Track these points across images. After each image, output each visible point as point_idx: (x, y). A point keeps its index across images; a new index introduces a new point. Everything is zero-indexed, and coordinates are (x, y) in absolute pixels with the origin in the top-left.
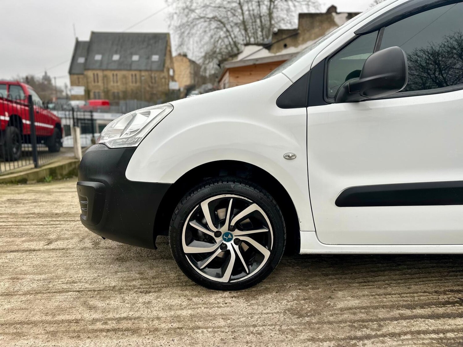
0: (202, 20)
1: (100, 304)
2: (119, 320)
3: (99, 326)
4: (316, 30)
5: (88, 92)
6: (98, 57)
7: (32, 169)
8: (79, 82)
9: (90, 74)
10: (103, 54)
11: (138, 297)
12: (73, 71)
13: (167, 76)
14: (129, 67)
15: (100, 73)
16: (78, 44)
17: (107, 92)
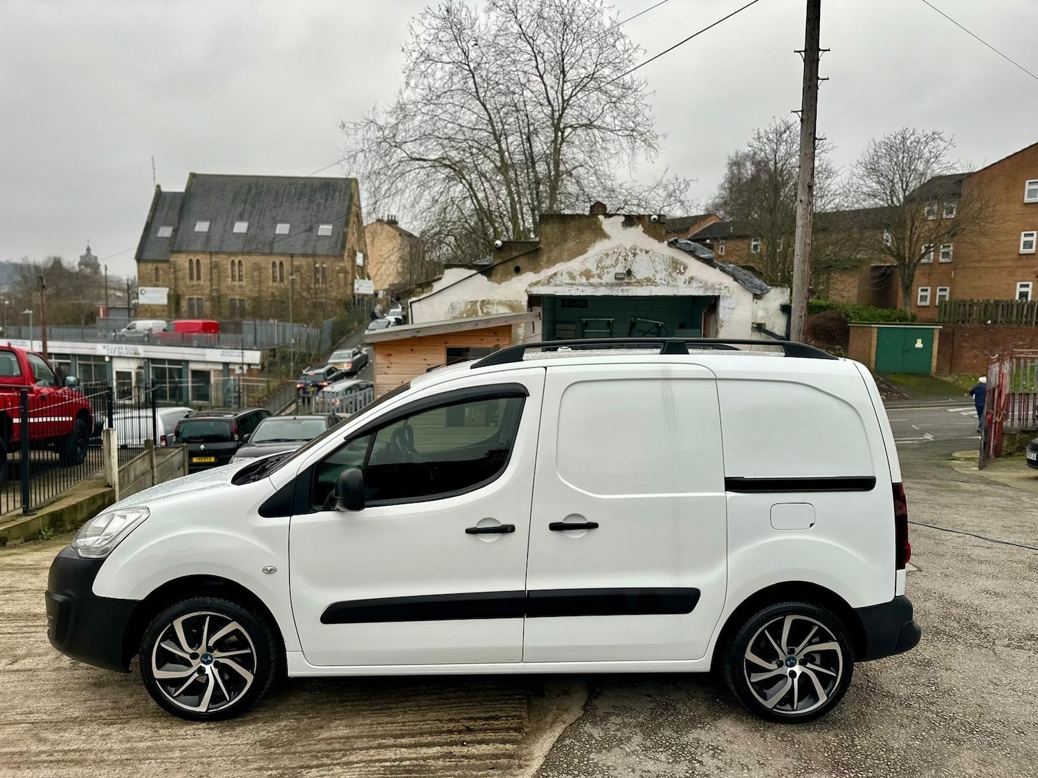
0: (416, 164)
1: (52, 736)
2: (66, 752)
3: (44, 757)
4: (571, 244)
5: (175, 299)
6: (202, 227)
7: (18, 515)
8: (157, 280)
9: (182, 261)
10: (212, 221)
11: (99, 729)
12: (146, 255)
13: (349, 268)
14: (268, 246)
15: (205, 260)
16: (160, 197)
17: (217, 300)
